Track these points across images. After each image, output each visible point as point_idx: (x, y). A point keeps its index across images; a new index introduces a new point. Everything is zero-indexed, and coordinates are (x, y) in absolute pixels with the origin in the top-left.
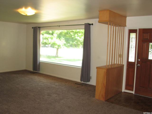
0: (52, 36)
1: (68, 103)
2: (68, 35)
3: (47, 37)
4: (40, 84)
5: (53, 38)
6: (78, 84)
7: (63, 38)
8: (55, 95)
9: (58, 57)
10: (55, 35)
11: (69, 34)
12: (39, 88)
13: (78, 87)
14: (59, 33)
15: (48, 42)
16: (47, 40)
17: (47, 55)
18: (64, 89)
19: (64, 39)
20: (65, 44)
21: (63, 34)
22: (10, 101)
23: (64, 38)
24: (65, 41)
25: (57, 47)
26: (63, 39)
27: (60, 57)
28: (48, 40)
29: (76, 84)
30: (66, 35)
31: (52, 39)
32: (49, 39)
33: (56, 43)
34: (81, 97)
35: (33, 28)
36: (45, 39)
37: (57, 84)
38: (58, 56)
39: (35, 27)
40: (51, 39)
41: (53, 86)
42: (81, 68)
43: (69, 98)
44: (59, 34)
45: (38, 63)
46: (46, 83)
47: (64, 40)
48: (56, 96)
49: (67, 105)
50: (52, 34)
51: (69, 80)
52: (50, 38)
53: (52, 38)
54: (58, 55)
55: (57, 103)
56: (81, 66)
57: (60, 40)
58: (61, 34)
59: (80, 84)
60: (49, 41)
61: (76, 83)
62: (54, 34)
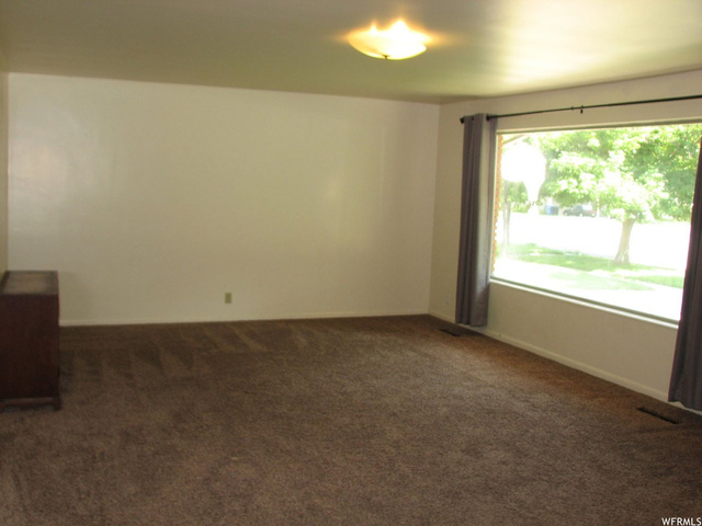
0: (601, 162)
1: (544, 508)
2: (684, 155)
3: (576, 167)
4: (457, 390)
5: (606, 172)
6: (654, 415)
7: (657, 170)
8: (502, 455)
9: (626, 265)
10: (618, 158)
11: (691, 150)
12: (445, 409)
13: (642, 430)
14: (639, 146)
15: (577, 191)
16: (572, 180)
17: (577, 253)
18: (566, 427)
19: (661, 175)
20: (665, 205)
21: (661, 150)
22: (282, 451)
23: (660, 171)
24: (666, 184)
25: (621, 212)
26: (658, 180)
27: (636, 267)
28: (579, 182)
29: (642, 410)
30: (674, 156)
31: (598, 175)
32: (583, 176)
33: (617, 195)
34: (635, 486)
35: (462, 121)
36: (565, 174)
37: (542, 398)
38: (632, 261)
39: (472, 118)
40: (593, 176)
41: (519, 406)
42: (677, 327)
43: (565, 482)
44: (640, 152)
45: (480, 288)
46: (492, 386)
47: (662, 184)
48: (504, 463)
49: (533, 518)
50: (604, 152)
51: (613, 386)
52: (592, 173)
53: (601, 173)
54: (626, 256)
55: (489, 498)
56: (677, 317)
57: (643, 183)
58: (646, 150)
59: (666, 415)
60: (582, 184)
61: (645, 406)
62: (611, 153)
